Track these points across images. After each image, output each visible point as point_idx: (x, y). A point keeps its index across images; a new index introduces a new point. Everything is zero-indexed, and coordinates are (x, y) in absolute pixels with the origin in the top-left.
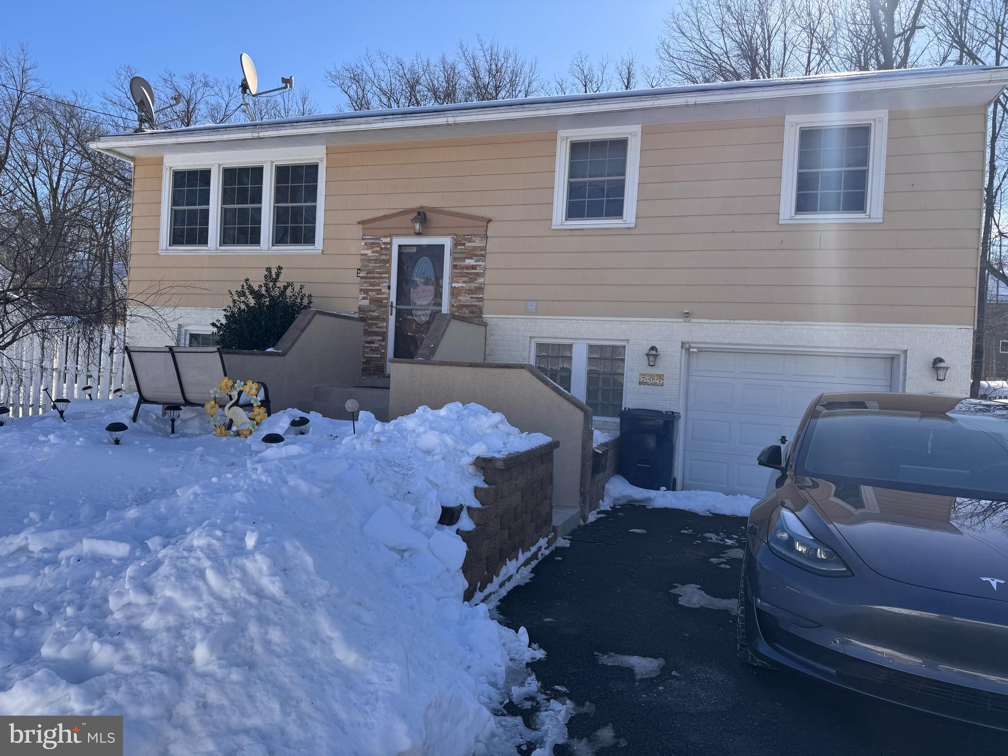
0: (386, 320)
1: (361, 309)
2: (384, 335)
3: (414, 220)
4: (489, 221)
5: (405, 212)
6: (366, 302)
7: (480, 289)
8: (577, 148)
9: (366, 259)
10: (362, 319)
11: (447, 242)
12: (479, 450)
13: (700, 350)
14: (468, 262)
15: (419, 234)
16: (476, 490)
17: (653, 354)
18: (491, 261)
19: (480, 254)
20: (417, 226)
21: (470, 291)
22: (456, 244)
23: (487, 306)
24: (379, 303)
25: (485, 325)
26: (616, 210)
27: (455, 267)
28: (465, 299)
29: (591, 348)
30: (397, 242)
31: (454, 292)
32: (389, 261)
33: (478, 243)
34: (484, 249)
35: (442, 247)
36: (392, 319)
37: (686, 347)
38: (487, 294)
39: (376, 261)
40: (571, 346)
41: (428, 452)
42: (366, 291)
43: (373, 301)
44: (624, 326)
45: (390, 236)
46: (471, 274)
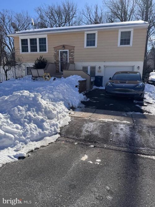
0: (59, 64)
1: (55, 62)
2: (59, 66)
3: (62, 47)
4: (74, 47)
5: (61, 46)
6: (56, 61)
7: (73, 58)
8: (88, 34)
9: (55, 54)
10: (55, 64)
11: (68, 50)
12: (79, 80)
13: (107, 67)
14: (71, 54)
15: (63, 49)
16: (79, 84)
17: (100, 67)
18: (75, 53)
19: (73, 52)
20: (63, 48)
21: (72, 59)
22: (69, 51)
23: (75, 61)
24: (58, 61)
25: (75, 64)
26: (94, 45)
27: (69, 55)
28: (71, 60)
29: (91, 67)
30: (60, 51)
31: (70, 59)
32: (59, 54)
33: (73, 51)
34: (74, 51)
35: (67, 51)
36: (60, 63)
37: (104, 66)
38: (75, 59)
39: (57, 54)
40: (87, 67)
41: (73, 80)
42: (55, 59)
43: (57, 61)
44: (95, 63)
45: (59, 50)
46: (72, 56)
